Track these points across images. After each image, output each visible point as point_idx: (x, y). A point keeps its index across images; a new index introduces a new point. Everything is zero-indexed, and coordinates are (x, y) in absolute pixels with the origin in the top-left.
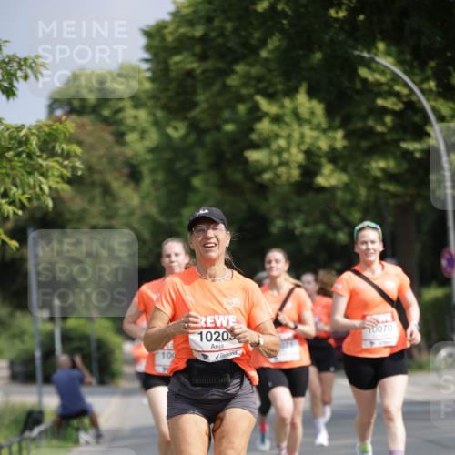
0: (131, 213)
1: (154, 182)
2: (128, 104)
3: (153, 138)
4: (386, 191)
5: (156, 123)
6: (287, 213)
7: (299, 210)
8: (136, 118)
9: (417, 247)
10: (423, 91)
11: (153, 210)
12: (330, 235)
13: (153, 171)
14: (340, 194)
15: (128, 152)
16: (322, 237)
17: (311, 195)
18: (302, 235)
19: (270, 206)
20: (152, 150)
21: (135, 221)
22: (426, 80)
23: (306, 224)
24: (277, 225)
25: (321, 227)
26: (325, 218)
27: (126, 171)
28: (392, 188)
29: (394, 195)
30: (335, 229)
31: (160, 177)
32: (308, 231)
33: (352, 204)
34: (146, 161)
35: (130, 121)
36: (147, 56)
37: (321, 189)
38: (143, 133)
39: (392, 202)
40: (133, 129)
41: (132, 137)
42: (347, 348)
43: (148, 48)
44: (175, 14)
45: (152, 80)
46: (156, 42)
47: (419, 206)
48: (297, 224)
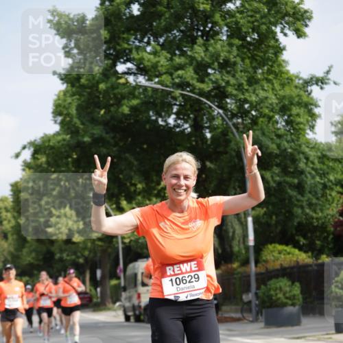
0: (4, 251)
1: (13, 239)
2: (3, 211)
3: (13, 222)
4: (98, 245)
5: (14, 217)
6: (61, 251)
7: (65, 250)
8: (6, 216)
9: (108, 266)
10: (112, 209)
11: (12, 249)
12: (77, 260)
13: (12, 235)
14: (81, 245)
15: (3, 228)
16: (74, 260)
17: (70, 245)
18: (66, 259)
19: (54, 249)
20: (12, 227)
21: (5, 253)
22: (112, 205)
23: (68, 255)
24: (58, 256)
25: (73, 257)
26: (75, 253)
27: (3, 235)
28: (100, 243)
29: (101, 246)
30: (78, 257)
31: (15, 237)
32: (68, 258)
33: (85, 248)
34: (9, 231)
35: (4, 217)
36: (11, 193)
37: (74, 243)
38: (9, 221)
39: (100, 248)
40: (5, 220)
41: (5, 223)
42: (63, 304)
43: (12, 190)
44: (21, 179)
45: (13, 202)
46: (15, 188)
47: (110, 250)
48: (65, 255)
